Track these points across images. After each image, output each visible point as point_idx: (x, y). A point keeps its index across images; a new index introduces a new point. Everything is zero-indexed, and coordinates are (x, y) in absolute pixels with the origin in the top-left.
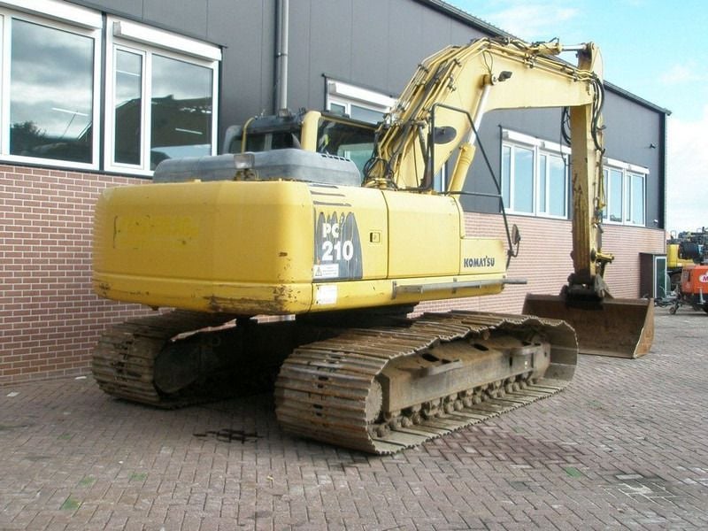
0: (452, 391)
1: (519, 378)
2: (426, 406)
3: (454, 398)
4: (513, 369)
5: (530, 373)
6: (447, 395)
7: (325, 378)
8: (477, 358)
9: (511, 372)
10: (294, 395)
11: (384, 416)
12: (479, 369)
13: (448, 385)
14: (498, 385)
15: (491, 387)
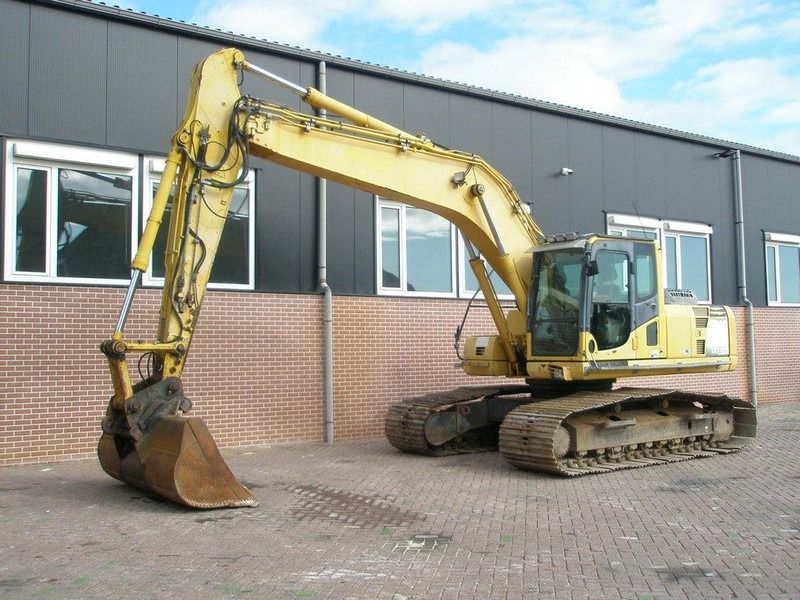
0: (633, 442)
1: (699, 439)
2: (608, 451)
3: (635, 447)
4: (692, 430)
5: (712, 436)
6: (627, 444)
7: (531, 422)
8: (656, 420)
9: (690, 433)
10: (508, 432)
11: (572, 454)
12: (657, 428)
13: (628, 437)
14: (678, 442)
15: (670, 443)
